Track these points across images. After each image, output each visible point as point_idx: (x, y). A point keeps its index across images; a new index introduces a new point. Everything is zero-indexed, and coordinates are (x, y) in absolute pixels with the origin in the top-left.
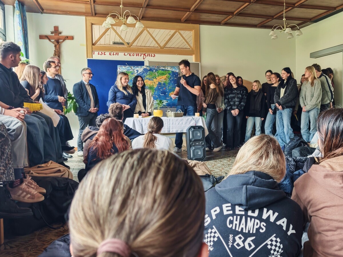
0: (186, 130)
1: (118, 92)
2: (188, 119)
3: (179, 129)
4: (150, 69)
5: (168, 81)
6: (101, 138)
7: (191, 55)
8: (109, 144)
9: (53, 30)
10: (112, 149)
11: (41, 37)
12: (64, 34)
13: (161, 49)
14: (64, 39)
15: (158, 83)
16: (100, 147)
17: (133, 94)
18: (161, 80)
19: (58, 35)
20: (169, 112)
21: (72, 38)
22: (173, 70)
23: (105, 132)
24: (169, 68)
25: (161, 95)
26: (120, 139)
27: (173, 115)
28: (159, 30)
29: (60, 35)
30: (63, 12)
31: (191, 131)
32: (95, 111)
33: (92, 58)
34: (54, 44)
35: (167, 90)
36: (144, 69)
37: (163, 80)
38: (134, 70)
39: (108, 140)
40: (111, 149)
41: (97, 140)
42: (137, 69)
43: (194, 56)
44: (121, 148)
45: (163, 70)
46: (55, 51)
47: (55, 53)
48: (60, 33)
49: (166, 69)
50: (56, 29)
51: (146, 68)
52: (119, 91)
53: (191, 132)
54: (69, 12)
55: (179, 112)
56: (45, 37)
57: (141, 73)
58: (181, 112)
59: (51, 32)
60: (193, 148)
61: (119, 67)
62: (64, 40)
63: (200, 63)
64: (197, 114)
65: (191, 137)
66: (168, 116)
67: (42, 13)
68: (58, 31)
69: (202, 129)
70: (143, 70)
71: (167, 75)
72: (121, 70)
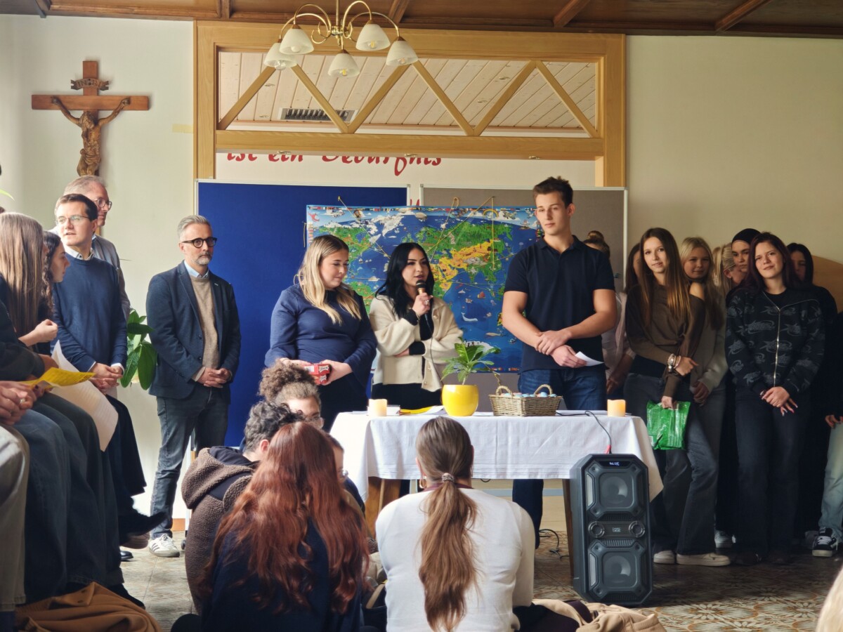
0: (572, 471)
1: (304, 311)
2: (579, 427)
3: (540, 466)
4: (428, 217)
5: (496, 266)
6: (265, 500)
7: (590, 156)
8: (294, 522)
9: (79, 73)
10: (304, 544)
11: (40, 102)
12: (119, 88)
13: (470, 138)
14: (116, 107)
15: (455, 273)
16: (260, 535)
17: (360, 317)
18: (470, 263)
19: (98, 94)
20: (503, 395)
21: (144, 103)
22: (518, 221)
23: (282, 475)
24: (501, 214)
25: (466, 319)
26: (335, 504)
27: (519, 407)
28: (463, 61)
29: (103, 93)
30: (119, 7)
31: (591, 476)
32: (218, 380)
33: (214, 178)
34: (80, 125)
35: (492, 301)
36: (407, 220)
37: (477, 263)
38: (367, 223)
39: (290, 507)
40: (300, 543)
41: (250, 506)
42: (380, 217)
43: (599, 163)
44: (336, 539)
45: (476, 221)
46: (83, 152)
47: (83, 160)
48: (105, 85)
49: (490, 216)
50: (91, 68)
51: (412, 213)
52: (309, 308)
53: (589, 481)
54: (139, 7)
55: (543, 395)
56: (53, 102)
57: (391, 233)
58: (552, 395)
59: (72, 82)
60: (600, 549)
61: (314, 213)
62: (117, 112)
63: (626, 193)
64: (616, 406)
65: (590, 501)
66: (499, 410)
67: (44, 14)
68: (97, 77)
69: (638, 470)
70: (402, 221)
71: (492, 241)
72: (318, 225)
